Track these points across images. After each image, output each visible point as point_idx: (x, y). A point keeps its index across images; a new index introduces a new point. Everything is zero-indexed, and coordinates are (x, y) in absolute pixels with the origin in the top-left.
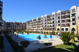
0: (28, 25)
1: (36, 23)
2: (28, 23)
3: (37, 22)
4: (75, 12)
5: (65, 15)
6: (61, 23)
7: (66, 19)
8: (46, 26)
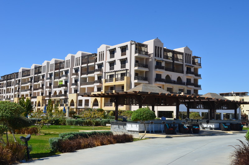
0: (5, 88)
1: (29, 84)
2: (5, 82)
3: (31, 78)
4: (103, 60)
5: (89, 64)
6: (80, 87)
7: (89, 75)
8: (50, 93)
